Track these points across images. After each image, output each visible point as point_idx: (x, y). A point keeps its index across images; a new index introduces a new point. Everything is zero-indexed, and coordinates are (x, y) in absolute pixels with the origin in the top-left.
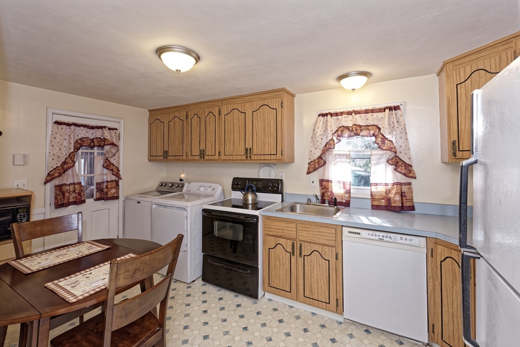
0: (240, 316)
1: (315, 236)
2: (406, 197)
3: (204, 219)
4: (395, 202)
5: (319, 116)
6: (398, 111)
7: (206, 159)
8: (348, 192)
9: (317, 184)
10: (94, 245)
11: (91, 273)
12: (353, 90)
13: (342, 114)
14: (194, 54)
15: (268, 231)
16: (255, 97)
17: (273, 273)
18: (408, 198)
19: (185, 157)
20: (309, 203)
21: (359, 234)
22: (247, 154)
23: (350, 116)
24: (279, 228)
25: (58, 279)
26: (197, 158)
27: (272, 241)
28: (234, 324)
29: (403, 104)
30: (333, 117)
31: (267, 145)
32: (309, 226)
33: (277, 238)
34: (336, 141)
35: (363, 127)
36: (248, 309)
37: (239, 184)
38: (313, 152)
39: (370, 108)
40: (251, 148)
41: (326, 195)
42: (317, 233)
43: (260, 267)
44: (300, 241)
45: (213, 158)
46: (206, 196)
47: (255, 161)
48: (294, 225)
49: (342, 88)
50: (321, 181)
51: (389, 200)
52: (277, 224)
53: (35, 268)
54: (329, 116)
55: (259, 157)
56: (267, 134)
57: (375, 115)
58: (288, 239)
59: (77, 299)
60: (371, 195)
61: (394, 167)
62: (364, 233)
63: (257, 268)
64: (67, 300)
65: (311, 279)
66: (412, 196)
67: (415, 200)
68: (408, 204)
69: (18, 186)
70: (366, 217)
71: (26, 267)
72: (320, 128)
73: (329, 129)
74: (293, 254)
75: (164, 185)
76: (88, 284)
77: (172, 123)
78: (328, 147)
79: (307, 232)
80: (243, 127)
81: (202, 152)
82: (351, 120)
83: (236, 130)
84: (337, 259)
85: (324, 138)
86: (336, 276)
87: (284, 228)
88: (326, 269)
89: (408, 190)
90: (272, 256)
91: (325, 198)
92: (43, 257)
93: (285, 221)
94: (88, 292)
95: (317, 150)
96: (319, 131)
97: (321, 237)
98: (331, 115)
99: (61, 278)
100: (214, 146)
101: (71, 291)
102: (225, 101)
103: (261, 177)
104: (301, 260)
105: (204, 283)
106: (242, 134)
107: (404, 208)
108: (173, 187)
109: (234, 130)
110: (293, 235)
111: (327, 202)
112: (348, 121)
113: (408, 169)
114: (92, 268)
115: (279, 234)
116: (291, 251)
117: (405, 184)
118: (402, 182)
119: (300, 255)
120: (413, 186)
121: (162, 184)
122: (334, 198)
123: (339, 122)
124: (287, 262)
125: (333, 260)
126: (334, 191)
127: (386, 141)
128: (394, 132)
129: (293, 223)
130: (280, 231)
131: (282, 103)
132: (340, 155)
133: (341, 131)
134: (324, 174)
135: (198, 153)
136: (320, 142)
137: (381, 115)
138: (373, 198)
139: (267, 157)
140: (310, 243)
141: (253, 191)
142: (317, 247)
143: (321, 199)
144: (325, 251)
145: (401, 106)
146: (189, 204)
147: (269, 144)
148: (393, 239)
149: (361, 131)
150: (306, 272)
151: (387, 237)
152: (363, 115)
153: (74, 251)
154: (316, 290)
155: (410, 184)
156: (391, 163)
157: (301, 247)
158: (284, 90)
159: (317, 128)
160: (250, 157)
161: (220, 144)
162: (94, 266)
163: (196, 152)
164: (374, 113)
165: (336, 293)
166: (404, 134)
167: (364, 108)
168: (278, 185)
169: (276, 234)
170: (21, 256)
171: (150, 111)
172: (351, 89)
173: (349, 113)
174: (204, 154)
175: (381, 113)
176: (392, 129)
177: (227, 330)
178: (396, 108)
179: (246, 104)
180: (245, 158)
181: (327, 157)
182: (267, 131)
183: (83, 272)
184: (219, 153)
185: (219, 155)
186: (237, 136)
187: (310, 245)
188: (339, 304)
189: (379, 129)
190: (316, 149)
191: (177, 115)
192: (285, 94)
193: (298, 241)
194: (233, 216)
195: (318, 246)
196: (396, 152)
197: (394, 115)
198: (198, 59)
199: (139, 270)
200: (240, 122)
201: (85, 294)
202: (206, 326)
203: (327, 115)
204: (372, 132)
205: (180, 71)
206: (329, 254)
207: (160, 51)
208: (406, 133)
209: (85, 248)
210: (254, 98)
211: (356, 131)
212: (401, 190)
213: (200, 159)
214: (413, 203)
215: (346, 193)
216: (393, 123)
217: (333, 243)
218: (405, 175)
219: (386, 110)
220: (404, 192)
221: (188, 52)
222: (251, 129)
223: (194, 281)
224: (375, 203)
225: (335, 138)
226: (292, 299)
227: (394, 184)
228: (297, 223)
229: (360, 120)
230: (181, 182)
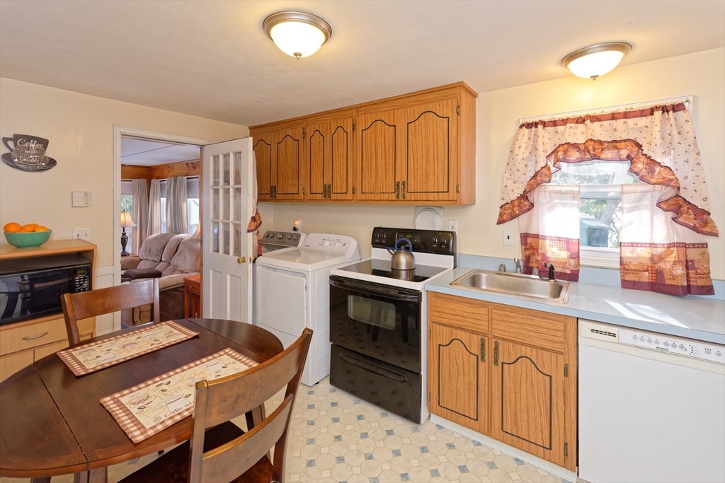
0: (393, 452)
1: (524, 332)
2: (695, 269)
3: (333, 291)
4: (674, 277)
5: (521, 127)
6: (680, 113)
7: (332, 198)
8: (576, 256)
9: (517, 241)
10: (176, 328)
11: (169, 382)
12: (594, 77)
13: (565, 122)
14: (323, 25)
15: (438, 317)
16: (411, 99)
17: (446, 385)
18: (699, 271)
19: (301, 196)
20: (503, 272)
21: (614, 335)
22: (398, 192)
23: (581, 126)
24: (456, 313)
25: (120, 390)
26: (320, 197)
27: (444, 335)
28: (386, 466)
29: (691, 99)
30: (546, 128)
31: (431, 177)
32: (512, 314)
33: (454, 330)
34: (553, 169)
35: (606, 145)
36: (406, 441)
37: (383, 238)
38: (510, 188)
39: (622, 109)
40: (404, 182)
41: (533, 259)
42: (528, 327)
43: (423, 373)
44: (495, 337)
45: (343, 197)
46: (334, 255)
47: (411, 203)
48: (484, 311)
49: (572, 76)
50: (525, 237)
51: (659, 273)
52: (454, 306)
53: (90, 367)
54: (540, 127)
55: (418, 196)
56: (432, 159)
57: (631, 122)
58: (472, 332)
59: (146, 435)
60: (621, 263)
61: (670, 214)
62: (624, 335)
63: (418, 375)
64: (130, 436)
65: (515, 403)
66: (708, 268)
67: (712, 276)
68: (701, 282)
69: (78, 235)
70: (621, 303)
71: (79, 363)
72: (523, 146)
73: (541, 148)
74: (483, 358)
75: (271, 235)
76: (164, 404)
77: (282, 145)
78: (539, 179)
79: (509, 325)
80: (391, 148)
81: (327, 188)
82: (583, 133)
83: (379, 154)
84: (566, 374)
85: (531, 164)
86: (565, 404)
87: (466, 314)
88: (545, 391)
89: (701, 257)
90: (445, 357)
91: (531, 265)
92: (104, 345)
93: (466, 302)
94: (163, 422)
95: (517, 185)
96: (522, 153)
97: (534, 334)
98: (544, 124)
99: (125, 389)
100: (345, 178)
101: (137, 416)
102: (361, 109)
103: (419, 227)
104: (496, 370)
105: (333, 387)
106: (390, 160)
107: (692, 289)
108: (284, 240)
109: (376, 154)
110: (484, 327)
111: (536, 270)
112: (577, 135)
113: (702, 220)
114: (171, 373)
115: (456, 322)
116: (478, 353)
117: (694, 246)
118: (687, 243)
119: (496, 361)
120: (710, 249)
121: (269, 235)
122: (549, 265)
123: (558, 136)
124: (471, 370)
125: (559, 377)
126: (549, 254)
127: (658, 169)
128: (672, 152)
129: (483, 307)
130: (458, 318)
131: (458, 107)
132: (560, 192)
133: (561, 152)
134: (529, 223)
135: (320, 190)
136: (522, 171)
137: (643, 121)
138: (625, 269)
139: (431, 196)
140: (514, 342)
141: (407, 249)
142: (528, 352)
143: (524, 266)
144: (543, 360)
145: (686, 105)
146: (310, 267)
147: (436, 175)
148: (689, 350)
149: (602, 150)
150: (506, 392)
151: (674, 346)
152: (606, 123)
153: (148, 338)
154: (525, 424)
155: (704, 246)
156: (664, 207)
157: (496, 348)
158: (461, 85)
159: (517, 147)
160: (404, 197)
161: (355, 175)
162: (173, 369)
163: (319, 188)
164: (629, 118)
165: (565, 432)
166: (693, 154)
167: (608, 111)
168: (449, 241)
169: (451, 322)
170: (76, 342)
171: (249, 128)
172: (589, 77)
173: (580, 120)
174: (329, 192)
175: (644, 118)
176: (669, 145)
177: (375, 476)
178: (677, 108)
179: (396, 111)
180: (394, 198)
181: (535, 197)
182: (432, 154)
183: (157, 379)
184: (353, 189)
185: (353, 193)
186: (381, 163)
187: (513, 346)
188: (569, 453)
189: (639, 146)
190: (515, 182)
191: (289, 132)
192: (463, 93)
193: (490, 337)
194: (379, 289)
195: (529, 349)
196: (679, 188)
197: (672, 121)
198: (328, 33)
199: (244, 397)
200: (387, 141)
201: (158, 425)
202: (342, 465)
203: (536, 124)
204: (624, 153)
205: (300, 55)
206: (552, 365)
207: (270, 21)
208: (698, 154)
209: (162, 335)
210: (410, 102)
211: (592, 151)
212: (687, 257)
213: (323, 198)
214: (710, 280)
215: (572, 258)
216: (670, 134)
217: (558, 347)
218: (694, 229)
219: (656, 113)
220: (692, 261)
221: (315, 20)
222: (404, 151)
223: (318, 383)
224: (629, 277)
225: (550, 164)
226: (479, 432)
227: (670, 246)
228: (490, 307)
229: (599, 131)
230: (294, 232)
